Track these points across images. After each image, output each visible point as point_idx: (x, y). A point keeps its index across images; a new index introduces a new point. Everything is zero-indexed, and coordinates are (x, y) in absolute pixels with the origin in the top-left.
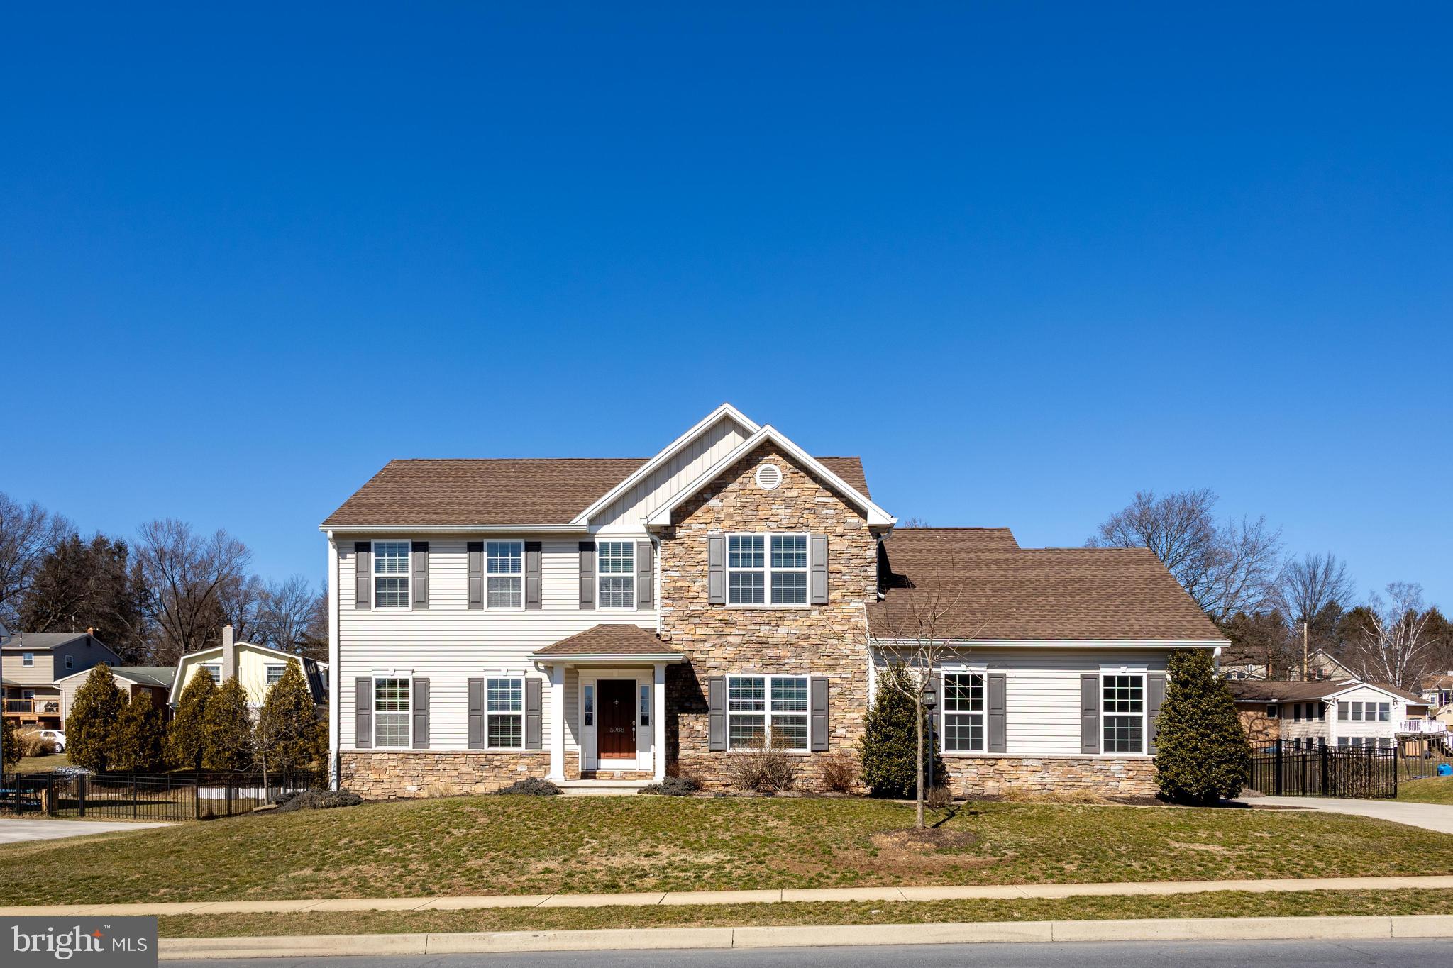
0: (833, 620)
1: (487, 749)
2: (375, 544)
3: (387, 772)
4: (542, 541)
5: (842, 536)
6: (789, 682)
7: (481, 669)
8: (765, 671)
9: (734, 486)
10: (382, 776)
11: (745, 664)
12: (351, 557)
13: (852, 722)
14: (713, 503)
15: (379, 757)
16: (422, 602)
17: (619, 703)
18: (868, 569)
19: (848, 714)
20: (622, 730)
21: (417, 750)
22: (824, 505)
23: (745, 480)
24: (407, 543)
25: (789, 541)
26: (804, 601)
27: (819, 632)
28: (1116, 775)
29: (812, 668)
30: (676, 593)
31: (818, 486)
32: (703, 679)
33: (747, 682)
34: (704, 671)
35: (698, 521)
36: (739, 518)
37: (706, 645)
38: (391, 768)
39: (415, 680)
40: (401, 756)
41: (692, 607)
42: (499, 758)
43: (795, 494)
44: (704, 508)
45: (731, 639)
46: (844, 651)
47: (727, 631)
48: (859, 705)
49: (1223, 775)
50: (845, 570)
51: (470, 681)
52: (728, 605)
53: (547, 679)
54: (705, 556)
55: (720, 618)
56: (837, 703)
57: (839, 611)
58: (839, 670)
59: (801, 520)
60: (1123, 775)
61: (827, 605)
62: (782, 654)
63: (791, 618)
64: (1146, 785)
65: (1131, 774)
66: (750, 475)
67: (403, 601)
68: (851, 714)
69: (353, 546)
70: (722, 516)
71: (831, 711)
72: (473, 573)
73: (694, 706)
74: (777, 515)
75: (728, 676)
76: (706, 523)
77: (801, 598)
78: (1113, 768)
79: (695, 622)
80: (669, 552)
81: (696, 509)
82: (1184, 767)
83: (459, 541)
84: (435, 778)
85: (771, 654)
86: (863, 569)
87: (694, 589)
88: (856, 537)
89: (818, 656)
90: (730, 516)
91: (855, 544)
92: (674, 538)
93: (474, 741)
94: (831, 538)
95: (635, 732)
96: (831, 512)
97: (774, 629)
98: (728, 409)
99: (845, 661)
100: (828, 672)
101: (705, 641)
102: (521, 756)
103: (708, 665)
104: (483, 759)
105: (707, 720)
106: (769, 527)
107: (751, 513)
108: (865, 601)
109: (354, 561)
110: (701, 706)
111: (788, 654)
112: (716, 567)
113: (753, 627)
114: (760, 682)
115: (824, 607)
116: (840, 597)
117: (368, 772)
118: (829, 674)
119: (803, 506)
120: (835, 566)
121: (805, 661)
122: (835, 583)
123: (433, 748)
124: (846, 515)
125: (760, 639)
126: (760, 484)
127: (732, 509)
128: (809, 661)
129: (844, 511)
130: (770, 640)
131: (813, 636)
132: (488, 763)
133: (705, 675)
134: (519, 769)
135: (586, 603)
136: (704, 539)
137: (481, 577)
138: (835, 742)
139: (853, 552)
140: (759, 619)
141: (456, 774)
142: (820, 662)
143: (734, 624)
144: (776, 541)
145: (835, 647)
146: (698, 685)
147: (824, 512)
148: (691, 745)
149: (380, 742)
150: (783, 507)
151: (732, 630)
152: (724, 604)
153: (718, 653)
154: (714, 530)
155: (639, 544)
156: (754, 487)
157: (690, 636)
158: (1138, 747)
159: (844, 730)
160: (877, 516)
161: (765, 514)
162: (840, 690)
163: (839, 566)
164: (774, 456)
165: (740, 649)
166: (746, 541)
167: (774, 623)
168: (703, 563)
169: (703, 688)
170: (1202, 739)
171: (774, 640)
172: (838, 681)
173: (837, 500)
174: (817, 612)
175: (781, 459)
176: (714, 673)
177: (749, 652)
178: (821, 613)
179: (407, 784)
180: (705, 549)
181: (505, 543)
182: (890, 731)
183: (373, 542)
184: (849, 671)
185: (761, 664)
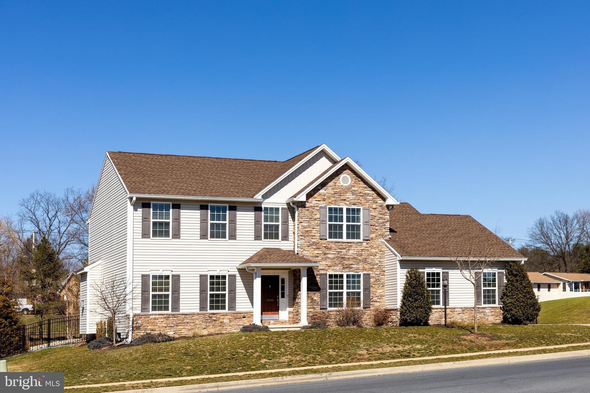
0: (372, 247)
1: (209, 311)
2: (153, 204)
3: (158, 325)
4: (237, 205)
5: (375, 209)
6: (354, 276)
7: (207, 270)
8: (344, 271)
9: (331, 184)
10: (155, 327)
11: (335, 268)
12: (140, 210)
13: (379, 294)
14: (322, 191)
15: (153, 316)
16: (177, 235)
17: (271, 287)
18: (386, 224)
19: (378, 291)
20: (272, 300)
21: (174, 313)
22: (368, 195)
23: (336, 181)
24: (170, 204)
25: (353, 210)
26: (359, 238)
27: (366, 253)
28: (488, 314)
29: (364, 269)
30: (305, 234)
31: (366, 186)
32: (318, 275)
33: (336, 276)
34: (318, 271)
35: (315, 199)
36: (333, 199)
37: (319, 258)
38: (160, 322)
39: (173, 276)
40: (165, 316)
41: (313, 241)
42: (215, 316)
43: (356, 189)
44: (318, 193)
45: (329, 256)
46: (377, 262)
47: (328, 252)
48: (383, 286)
49: (531, 312)
50: (377, 225)
51: (201, 276)
52: (328, 240)
53: (239, 275)
54: (318, 216)
55: (325, 246)
56: (373, 286)
57: (374, 243)
58: (374, 270)
59: (359, 201)
60: (490, 314)
61: (369, 240)
62: (351, 263)
63: (355, 246)
64: (498, 318)
65: (493, 313)
66: (337, 179)
67: (167, 234)
68: (379, 290)
69: (141, 205)
70: (326, 197)
71: (371, 289)
72: (204, 221)
73: (313, 288)
74: (349, 198)
75: (328, 273)
76: (319, 201)
77: (358, 237)
78: (487, 311)
79: (314, 247)
80: (302, 214)
81: (314, 194)
82: (519, 309)
83: (196, 204)
84: (183, 327)
85: (347, 263)
86: (384, 224)
87: (314, 232)
88: (381, 210)
89: (365, 264)
90: (329, 198)
91: (381, 213)
92: (305, 207)
93: (203, 307)
94: (371, 209)
95: (279, 301)
96: (371, 198)
97: (347, 251)
98: (324, 147)
99: (377, 266)
100: (370, 271)
101: (318, 257)
102: (226, 315)
103: (320, 268)
104: (208, 317)
105: (319, 294)
106: (345, 203)
107: (338, 197)
108: (385, 239)
109: (141, 212)
110: (316, 288)
111: (354, 263)
112: (323, 222)
113: (339, 250)
114: (341, 276)
115: (368, 241)
116: (375, 237)
117: (148, 325)
118: (370, 272)
119: (359, 194)
120: (373, 222)
121: (361, 266)
122: (373, 230)
123: (181, 311)
124: (377, 199)
125: (342, 256)
126: (342, 184)
127: (330, 194)
128: (362, 266)
129: (377, 197)
130: (346, 256)
131: (364, 255)
132: (210, 319)
133: (318, 273)
134: (225, 321)
135: (257, 237)
136: (318, 208)
137: (207, 223)
138: (373, 303)
139: (380, 216)
140: (341, 246)
141: (193, 324)
142: (367, 267)
143: (330, 249)
144: (348, 210)
145: (372, 260)
146: (315, 278)
147: (368, 197)
148: (312, 307)
149: (154, 309)
150: (351, 194)
151: (330, 251)
152: (326, 239)
153: (324, 263)
154: (322, 204)
155: (283, 209)
156: (339, 185)
157: (311, 254)
158: (494, 302)
159: (376, 298)
160: (391, 201)
161: (344, 198)
162: (375, 279)
163: (374, 223)
164: (348, 171)
165: (333, 260)
166: (336, 209)
167: (347, 249)
168: (317, 220)
169: (317, 279)
170: (524, 298)
171: (348, 256)
172: (374, 275)
173: (373, 192)
174: (365, 243)
175: (350, 172)
176: (322, 272)
177: (337, 262)
178: (367, 244)
179: (168, 331)
180: (318, 213)
181: (218, 206)
182: (417, 297)
183: (152, 203)
184: (378, 271)
185: (342, 267)
